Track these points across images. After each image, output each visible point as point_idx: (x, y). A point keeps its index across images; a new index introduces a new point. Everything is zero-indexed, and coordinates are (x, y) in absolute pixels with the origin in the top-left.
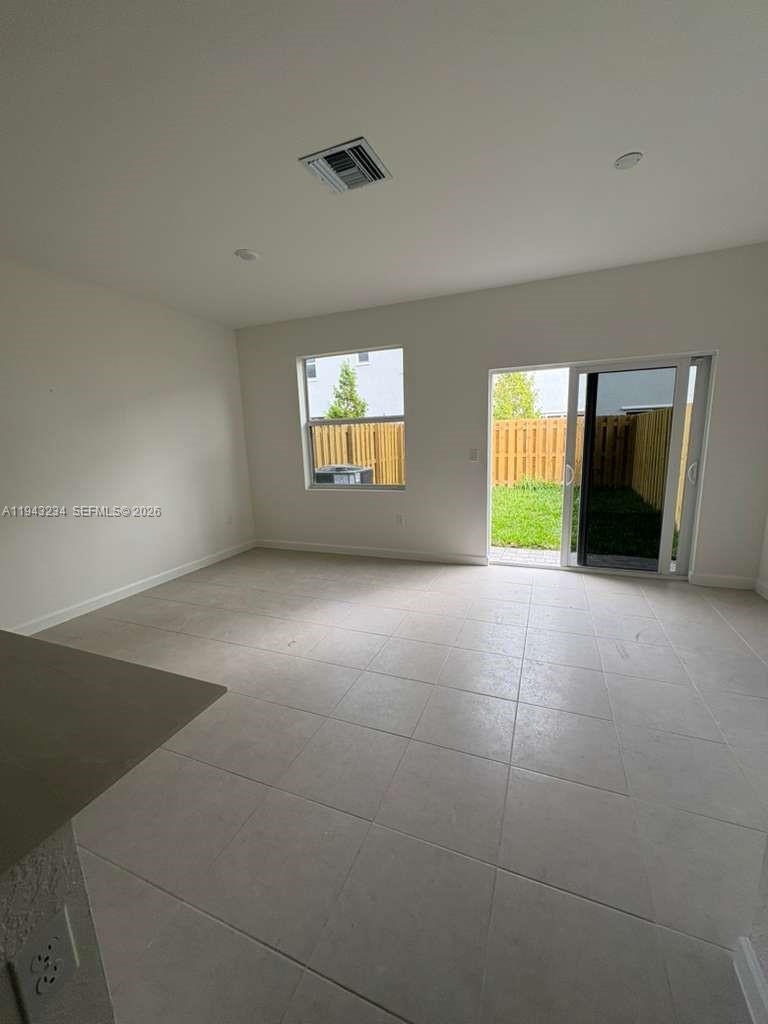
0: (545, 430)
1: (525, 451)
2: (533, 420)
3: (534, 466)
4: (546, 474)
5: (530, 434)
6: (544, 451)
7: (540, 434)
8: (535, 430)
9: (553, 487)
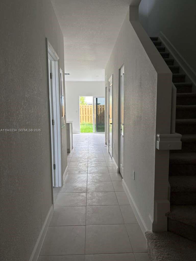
0: (88, 108)
1: (83, 114)
2: (85, 105)
3: (86, 119)
4: (89, 121)
5: (84, 109)
6: (88, 114)
7: (87, 109)
8: (86, 108)
9: (91, 124)
